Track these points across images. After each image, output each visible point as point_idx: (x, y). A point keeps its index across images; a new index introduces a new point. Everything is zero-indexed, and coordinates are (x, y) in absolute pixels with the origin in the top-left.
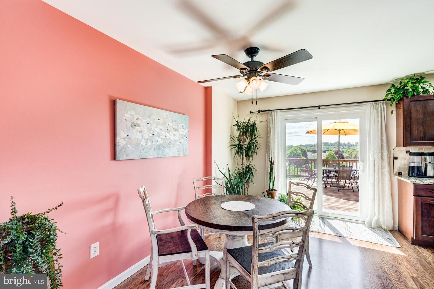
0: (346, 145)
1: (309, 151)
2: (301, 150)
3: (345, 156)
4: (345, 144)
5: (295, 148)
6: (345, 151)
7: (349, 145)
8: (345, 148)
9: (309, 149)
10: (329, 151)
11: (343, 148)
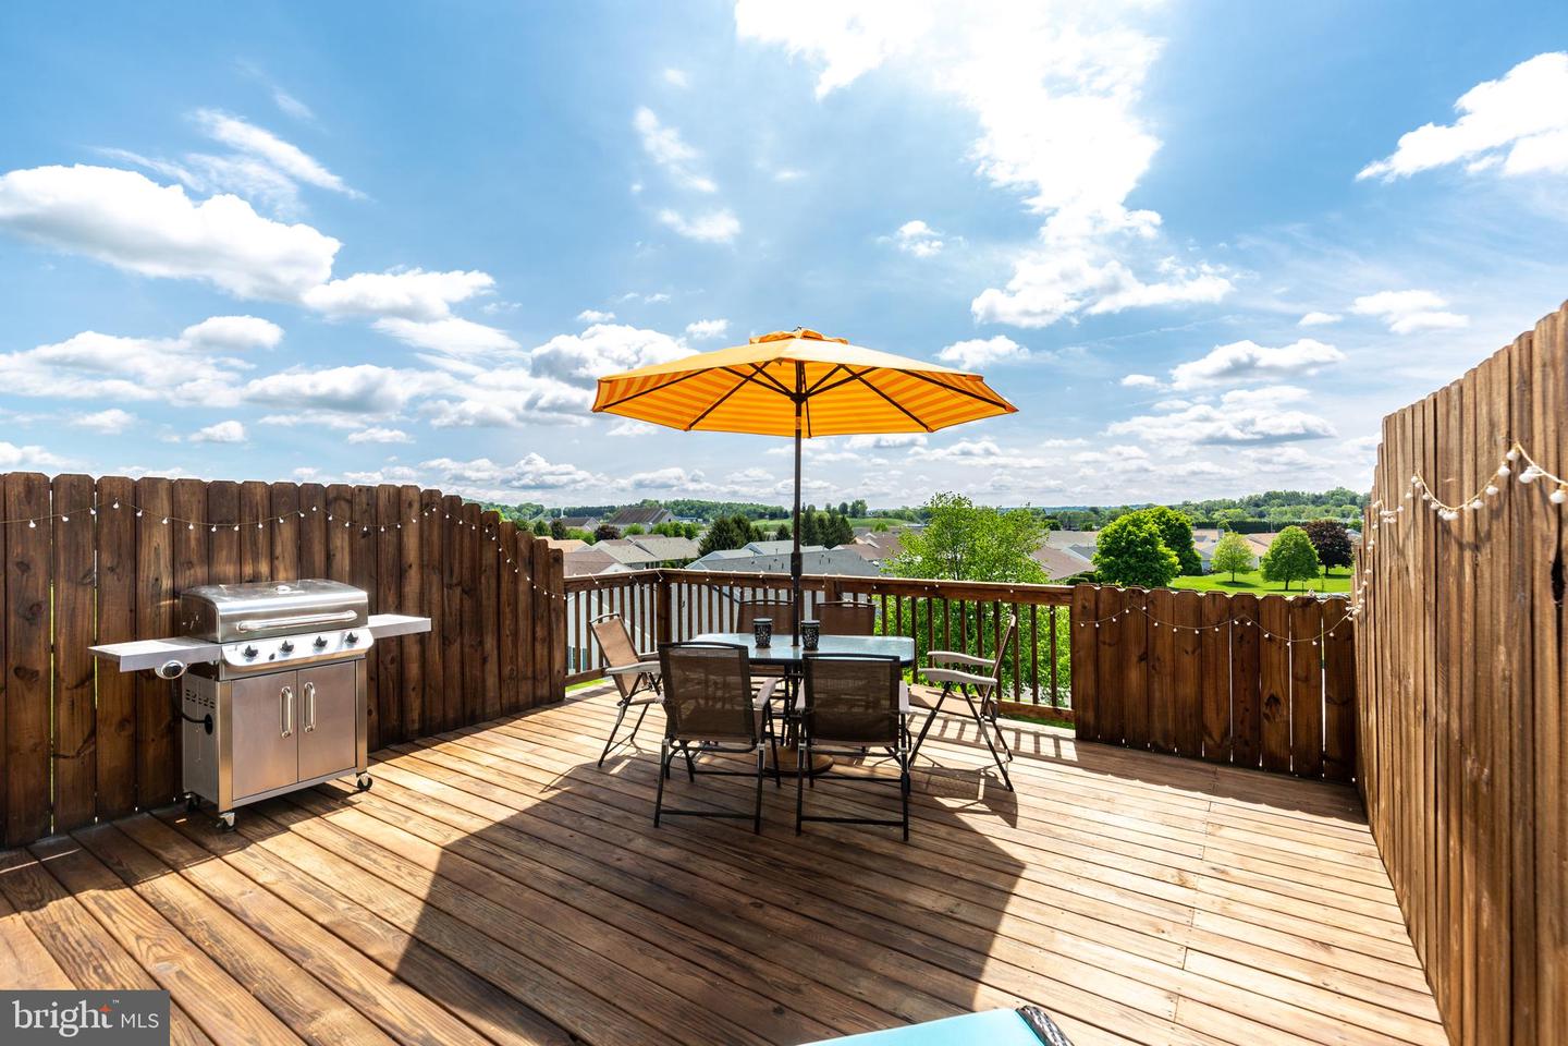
1: (1201, 526)
2: (1165, 524)
5: (1133, 514)
9: (1203, 516)
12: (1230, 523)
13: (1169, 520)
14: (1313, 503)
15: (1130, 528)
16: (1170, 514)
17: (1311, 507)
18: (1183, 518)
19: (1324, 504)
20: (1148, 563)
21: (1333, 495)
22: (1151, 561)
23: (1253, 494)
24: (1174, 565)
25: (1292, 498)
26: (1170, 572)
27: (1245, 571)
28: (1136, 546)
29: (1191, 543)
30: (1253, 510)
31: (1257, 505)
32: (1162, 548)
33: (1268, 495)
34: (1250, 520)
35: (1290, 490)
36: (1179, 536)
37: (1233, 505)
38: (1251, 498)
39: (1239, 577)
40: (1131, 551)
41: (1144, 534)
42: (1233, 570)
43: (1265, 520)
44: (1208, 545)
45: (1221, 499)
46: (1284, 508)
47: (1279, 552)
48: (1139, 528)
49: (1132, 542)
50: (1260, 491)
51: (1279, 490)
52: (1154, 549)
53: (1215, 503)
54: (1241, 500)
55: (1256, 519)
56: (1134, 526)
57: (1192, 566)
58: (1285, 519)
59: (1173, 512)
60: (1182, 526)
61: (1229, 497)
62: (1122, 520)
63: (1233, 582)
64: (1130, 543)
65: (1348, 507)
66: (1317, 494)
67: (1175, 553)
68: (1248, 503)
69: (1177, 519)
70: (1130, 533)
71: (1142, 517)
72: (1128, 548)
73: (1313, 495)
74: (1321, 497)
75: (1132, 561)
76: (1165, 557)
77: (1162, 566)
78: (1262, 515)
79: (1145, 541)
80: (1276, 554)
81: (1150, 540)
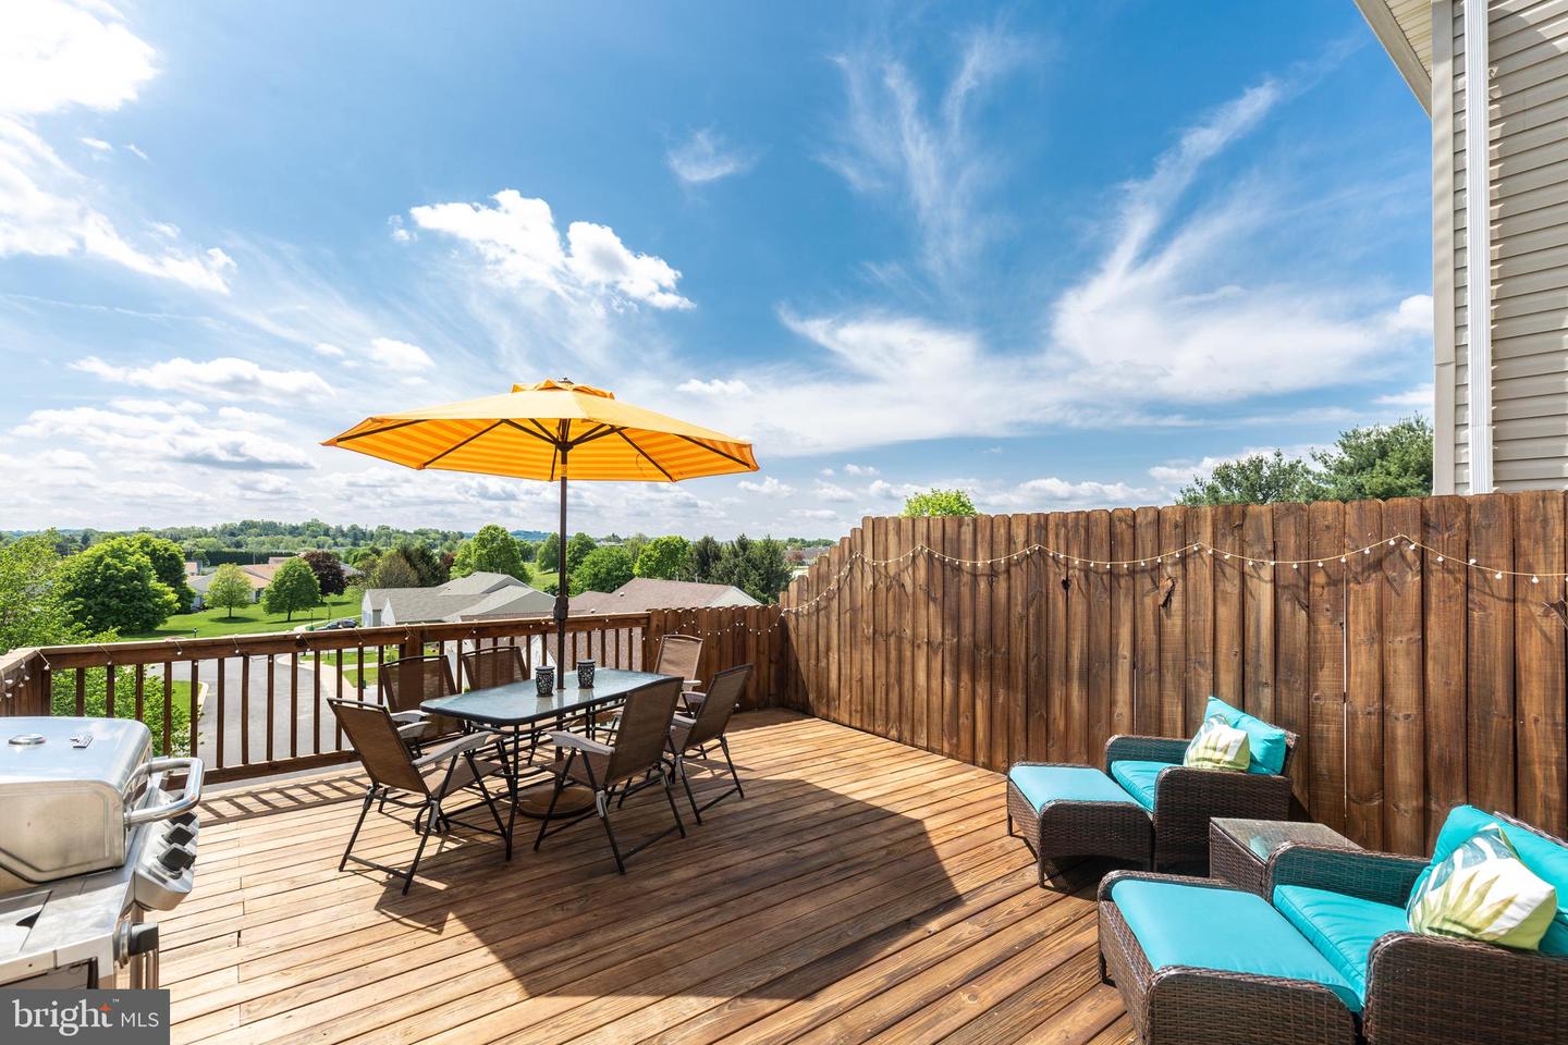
0: (344, 535)
1: (189, 556)
2: (153, 554)
3: (346, 575)
4: (342, 531)
5: (112, 542)
6: (342, 556)
7: (355, 534)
8: (342, 545)
9: (187, 545)
10: (281, 555)
11: (336, 544)
12: (207, 553)
13: (155, 550)
14: (290, 533)
15: (108, 560)
16: (157, 543)
17: (288, 537)
18: (174, 548)
19: (300, 534)
20: (136, 603)
21: (309, 526)
22: (139, 599)
23: (228, 523)
24: (170, 603)
25: (269, 529)
26: (165, 610)
27: (244, 604)
28: (119, 582)
29: (184, 577)
30: (228, 539)
31: (232, 534)
32: (153, 583)
33: (244, 523)
34: (226, 550)
35: (267, 520)
36: (170, 569)
37: (205, 534)
38: (225, 527)
39: (236, 612)
40: (110, 589)
41: (129, 567)
42: (230, 605)
43: (243, 550)
44: (199, 580)
45: (189, 526)
46: (262, 538)
47: (282, 583)
48: (122, 559)
49: (112, 577)
50: (236, 520)
51: (257, 519)
52: (145, 585)
53: (181, 531)
54: (214, 528)
55: (233, 549)
56: (113, 557)
57: (187, 604)
58: (264, 550)
59: (159, 541)
60: (173, 557)
61: (199, 525)
62: (96, 549)
63: (230, 618)
64: (107, 580)
65: (322, 538)
66: (294, 525)
67: (172, 589)
68: (223, 532)
69: (166, 550)
70: (108, 567)
71: (125, 546)
72: (106, 586)
73: (290, 525)
74: (298, 528)
75: (114, 602)
76: (159, 594)
77: (156, 605)
78: (238, 545)
79: (131, 576)
80: (279, 586)
81: (138, 575)
